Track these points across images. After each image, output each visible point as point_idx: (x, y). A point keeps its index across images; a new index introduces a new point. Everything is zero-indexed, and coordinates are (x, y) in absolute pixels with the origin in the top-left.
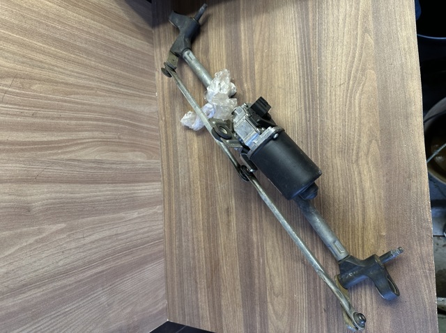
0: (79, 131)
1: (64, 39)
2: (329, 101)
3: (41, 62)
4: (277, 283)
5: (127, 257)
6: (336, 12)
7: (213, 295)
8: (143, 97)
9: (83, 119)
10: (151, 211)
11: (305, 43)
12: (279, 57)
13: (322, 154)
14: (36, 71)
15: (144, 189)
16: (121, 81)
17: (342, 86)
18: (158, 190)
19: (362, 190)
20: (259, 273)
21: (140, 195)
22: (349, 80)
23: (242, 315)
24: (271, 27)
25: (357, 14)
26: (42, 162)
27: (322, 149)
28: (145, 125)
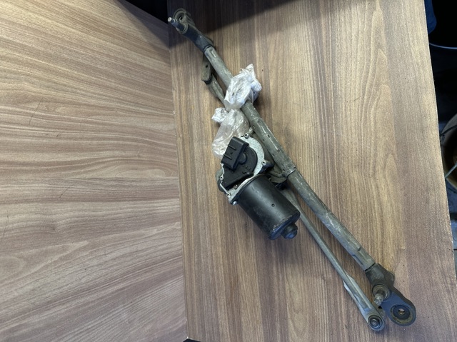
0: (100, 151)
1: (86, 62)
2: (344, 116)
3: (65, 85)
4: (297, 299)
5: (148, 274)
6: (348, 28)
7: (233, 312)
8: (161, 115)
9: (105, 139)
10: (170, 228)
11: (319, 60)
12: (294, 74)
13: (338, 169)
14: (60, 94)
15: (163, 206)
16: (140, 101)
17: (357, 101)
18: (176, 206)
19: (380, 204)
20: (279, 289)
21: (160, 211)
22: (364, 94)
23: (262, 332)
24: (285, 44)
25: (369, 31)
26: (66, 182)
27: (339, 164)
28: (164, 143)
